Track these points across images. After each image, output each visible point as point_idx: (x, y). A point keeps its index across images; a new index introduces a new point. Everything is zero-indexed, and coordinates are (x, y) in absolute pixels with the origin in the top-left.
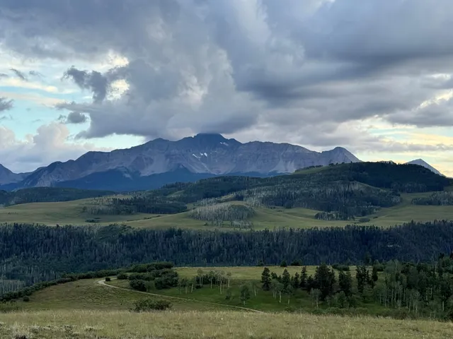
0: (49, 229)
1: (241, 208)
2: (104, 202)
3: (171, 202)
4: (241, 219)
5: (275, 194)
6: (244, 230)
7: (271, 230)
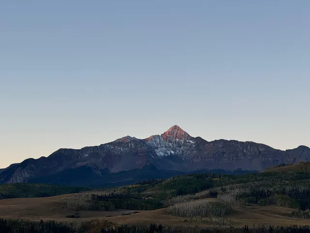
0: (33, 225)
1: (218, 205)
2: (83, 198)
3: (147, 198)
4: (219, 215)
5: (248, 191)
6: (224, 227)
7: (250, 227)
